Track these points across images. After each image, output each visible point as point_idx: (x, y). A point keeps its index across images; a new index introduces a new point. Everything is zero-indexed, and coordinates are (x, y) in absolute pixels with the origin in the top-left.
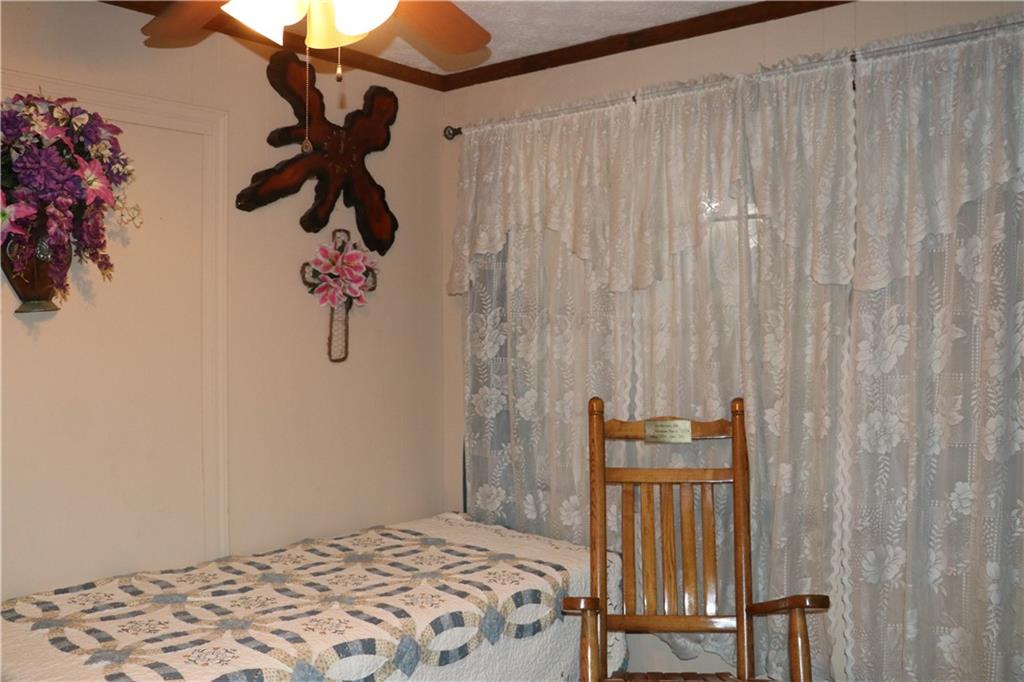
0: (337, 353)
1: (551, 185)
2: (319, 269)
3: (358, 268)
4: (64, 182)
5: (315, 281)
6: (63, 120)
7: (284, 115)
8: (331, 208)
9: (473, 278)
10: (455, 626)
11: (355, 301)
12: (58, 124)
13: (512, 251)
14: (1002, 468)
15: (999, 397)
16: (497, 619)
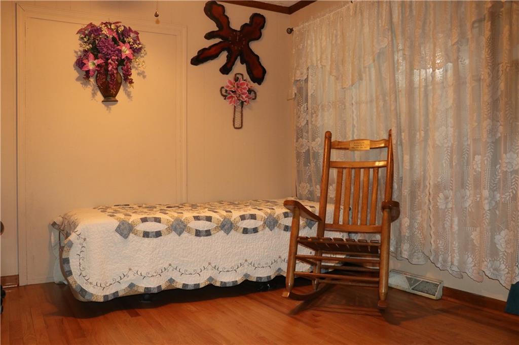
0: (238, 124)
1: (323, 46)
2: (227, 89)
3: (244, 89)
4: (115, 51)
5: (226, 94)
6: (115, 29)
7: (212, 26)
8: (233, 64)
9: (296, 92)
10: (252, 219)
11: (245, 103)
12: (113, 31)
13: (310, 77)
14: (490, 145)
15: (489, 111)
16: (273, 220)
